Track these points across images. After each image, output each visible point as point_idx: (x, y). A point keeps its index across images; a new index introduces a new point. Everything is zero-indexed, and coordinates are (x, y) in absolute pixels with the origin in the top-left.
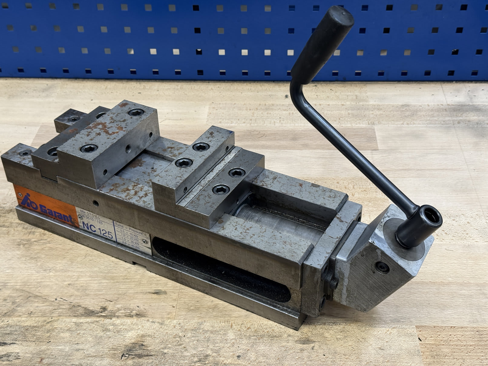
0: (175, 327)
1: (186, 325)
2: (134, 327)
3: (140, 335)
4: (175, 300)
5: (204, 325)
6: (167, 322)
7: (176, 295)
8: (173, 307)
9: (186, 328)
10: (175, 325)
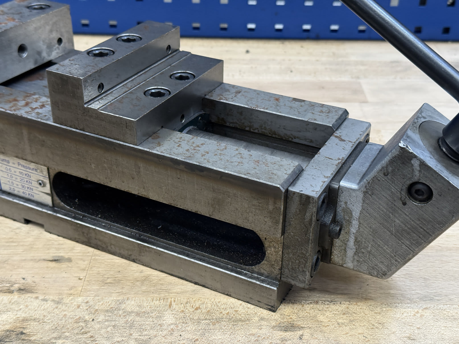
0: (79, 307)
1: (98, 304)
2: (13, 306)
3: (21, 319)
4: (84, 270)
5: (127, 304)
6: (67, 300)
7: (86, 263)
8: (80, 279)
9: (97, 308)
10: (79, 304)
